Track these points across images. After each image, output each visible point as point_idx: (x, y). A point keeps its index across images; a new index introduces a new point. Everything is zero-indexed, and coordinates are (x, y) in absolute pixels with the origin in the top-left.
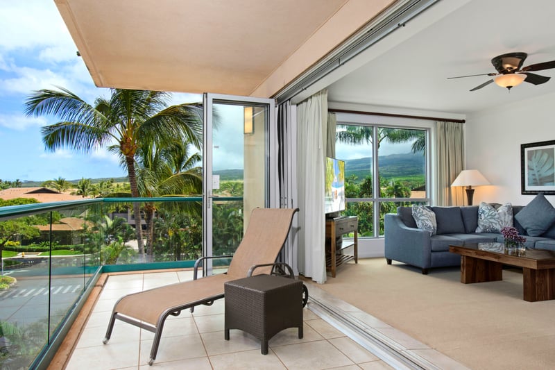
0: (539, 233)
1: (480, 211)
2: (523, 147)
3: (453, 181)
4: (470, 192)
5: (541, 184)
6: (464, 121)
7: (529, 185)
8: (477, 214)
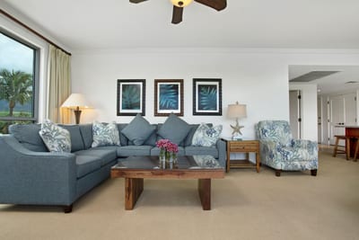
0: (142, 142)
1: (94, 129)
2: (119, 81)
3: (62, 103)
4: (78, 113)
5: (131, 108)
6: (70, 54)
7: (123, 108)
8: (92, 131)
